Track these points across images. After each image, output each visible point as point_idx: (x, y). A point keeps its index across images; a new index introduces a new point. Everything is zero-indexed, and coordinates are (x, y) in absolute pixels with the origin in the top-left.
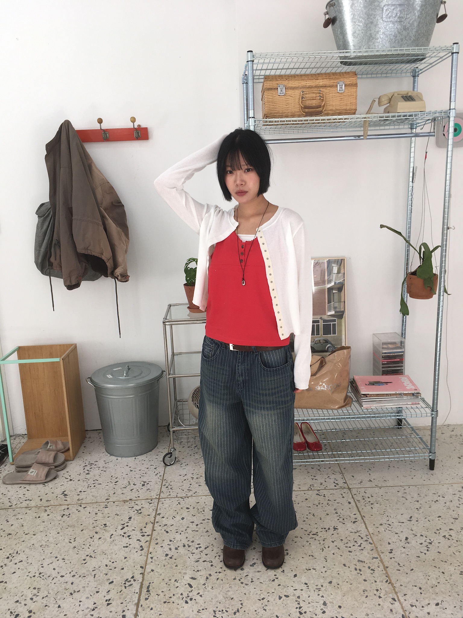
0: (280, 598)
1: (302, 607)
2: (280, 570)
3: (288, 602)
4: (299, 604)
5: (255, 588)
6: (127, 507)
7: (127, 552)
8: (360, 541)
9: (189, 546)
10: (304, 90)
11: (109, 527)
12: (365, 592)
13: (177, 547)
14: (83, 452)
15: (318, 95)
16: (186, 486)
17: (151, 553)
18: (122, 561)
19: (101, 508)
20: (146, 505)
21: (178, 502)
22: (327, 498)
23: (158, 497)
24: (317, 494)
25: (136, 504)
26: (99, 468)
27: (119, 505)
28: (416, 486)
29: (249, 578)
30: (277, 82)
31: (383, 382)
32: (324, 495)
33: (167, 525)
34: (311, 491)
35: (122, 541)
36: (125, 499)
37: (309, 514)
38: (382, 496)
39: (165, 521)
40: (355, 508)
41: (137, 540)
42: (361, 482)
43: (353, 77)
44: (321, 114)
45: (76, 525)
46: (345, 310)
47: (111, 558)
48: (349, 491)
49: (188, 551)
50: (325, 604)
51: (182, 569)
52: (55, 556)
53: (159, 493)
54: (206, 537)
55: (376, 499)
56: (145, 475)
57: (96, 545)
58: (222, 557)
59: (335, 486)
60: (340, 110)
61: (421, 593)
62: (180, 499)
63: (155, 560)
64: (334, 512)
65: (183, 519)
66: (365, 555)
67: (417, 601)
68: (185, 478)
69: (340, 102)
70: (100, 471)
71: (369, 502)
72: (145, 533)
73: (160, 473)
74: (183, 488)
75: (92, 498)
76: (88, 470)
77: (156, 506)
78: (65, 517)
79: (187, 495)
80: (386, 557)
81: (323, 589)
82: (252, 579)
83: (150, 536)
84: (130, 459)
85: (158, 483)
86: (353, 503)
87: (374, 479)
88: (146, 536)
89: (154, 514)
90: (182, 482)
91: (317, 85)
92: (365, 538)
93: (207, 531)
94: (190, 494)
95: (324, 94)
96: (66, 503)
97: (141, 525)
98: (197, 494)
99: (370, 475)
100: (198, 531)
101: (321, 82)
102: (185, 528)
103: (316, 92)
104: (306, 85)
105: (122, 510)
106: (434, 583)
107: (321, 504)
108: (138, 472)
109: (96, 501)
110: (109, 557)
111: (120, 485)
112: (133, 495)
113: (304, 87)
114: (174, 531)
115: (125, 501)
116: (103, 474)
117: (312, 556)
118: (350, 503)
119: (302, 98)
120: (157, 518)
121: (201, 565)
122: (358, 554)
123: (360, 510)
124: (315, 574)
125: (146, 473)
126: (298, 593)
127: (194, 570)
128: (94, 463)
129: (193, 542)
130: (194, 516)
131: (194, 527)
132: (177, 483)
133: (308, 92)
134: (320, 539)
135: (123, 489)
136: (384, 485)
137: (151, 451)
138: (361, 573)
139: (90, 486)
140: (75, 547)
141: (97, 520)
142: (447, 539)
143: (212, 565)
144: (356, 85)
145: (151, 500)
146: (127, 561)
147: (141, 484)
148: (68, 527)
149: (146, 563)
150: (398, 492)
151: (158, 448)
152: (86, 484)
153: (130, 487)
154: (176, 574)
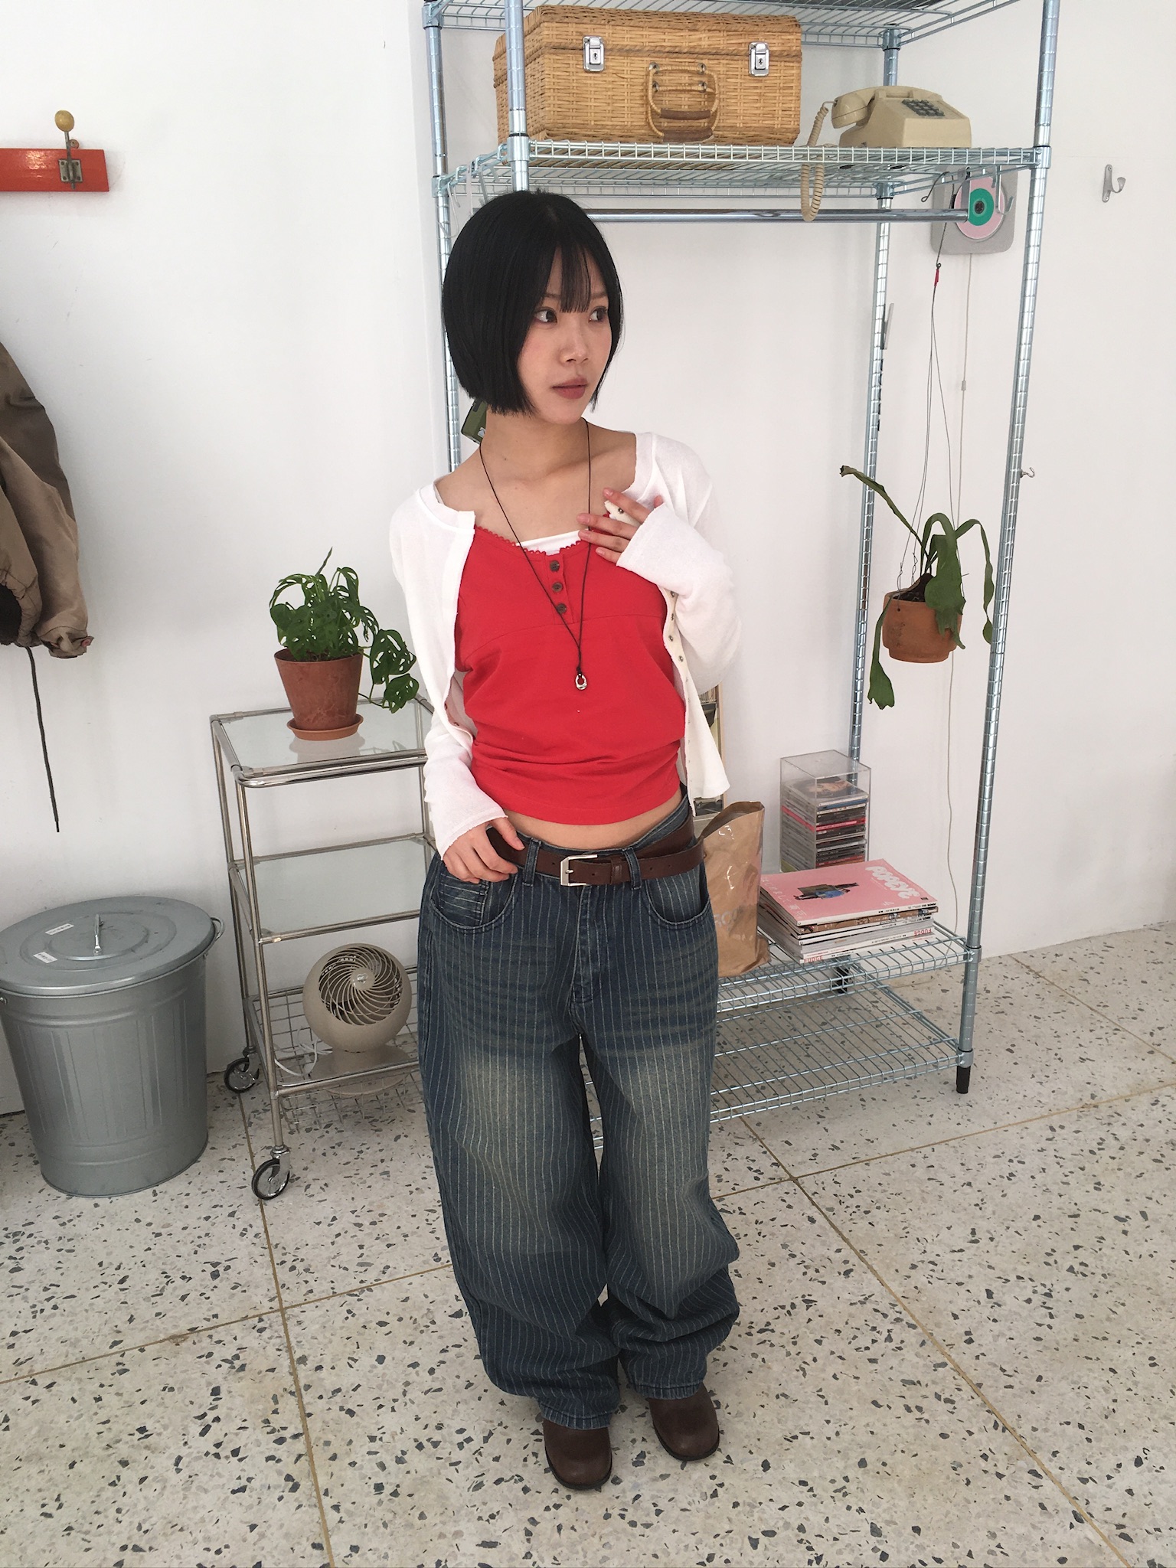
0: (754, 1543)
1: (822, 1556)
2: (718, 1458)
3: (781, 1549)
4: (810, 1549)
5: (674, 1531)
6: (190, 1358)
7: (250, 1507)
8: (884, 1326)
9: (436, 1444)
10: (658, 61)
11: (159, 1434)
12: (959, 1468)
13: (400, 1455)
15: (696, 79)
16: (349, 1254)
17: (326, 1493)
18: (244, 1540)
19: (106, 1375)
20: (251, 1340)
21: (345, 1307)
22: (753, 1218)
23: (276, 1304)
25: (219, 1342)
26: (46, 1242)
27: (164, 1355)
28: (946, 1142)
29: (646, 1502)
30: (582, 28)
31: (834, 884)
32: (740, 1209)
33: (339, 1390)
35: (218, 1474)
36: (174, 1332)
38: (880, 1184)
39: (328, 1380)
40: (833, 1234)
41: (269, 1459)
42: (815, 1155)
43: (791, 33)
44: (708, 137)
45: (43, 1450)
48: (796, 1187)
49: (438, 1458)
50: (875, 1531)
51: (444, 1523)
53: (273, 1293)
54: (474, 1404)
55: (870, 1197)
56: (206, 1240)
57: (140, 1507)
58: (543, 1456)
59: (757, 1179)
60: (755, 129)
61: (1089, 1440)
62: (348, 1298)
63: (350, 1514)
64: (785, 1253)
65: (381, 1359)
66: (912, 1363)
67: (1089, 1463)
68: (337, 1228)
69: (758, 105)
70: (53, 1252)
71: (858, 1207)
72: (282, 1432)
73: (251, 1226)
74: (343, 1260)
75: (63, 1349)
76: (11, 1258)
77: (282, 1334)
79: (362, 1282)
80: (963, 1355)
81: (851, 1487)
82: (655, 1505)
83: (302, 1438)
84: (136, 1197)
85: (259, 1259)
86: (820, 1219)
87: (842, 1142)
88: (289, 1440)
89: (288, 1362)
90: (333, 1243)
91: (694, 47)
92: (893, 1316)
93: (469, 1385)
94: (370, 1277)
95: (713, 76)
97: (261, 1407)
98: (391, 1275)
100: (440, 1390)
101: (704, 40)
102: (400, 1388)
103: (693, 69)
104: (664, 44)
105: (178, 1371)
106: (1105, 1404)
108: (180, 1235)
109: (80, 1356)
110: (200, 1537)
111: (138, 1288)
112: (195, 1314)
113: (657, 51)
114: (370, 1406)
115: (177, 1339)
116: (68, 1260)
117: (784, 1395)
118: (812, 1220)
119: (655, 83)
120: (301, 1375)
121: (494, 1498)
122: (894, 1362)
123: (845, 1234)
124: (814, 1447)
125: (207, 1235)
126: (794, 1516)
127: (480, 1518)
128: (22, 1229)
129: (439, 1427)
130: (412, 1343)
131: (424, 1380)
132: (317, 1251)
133: (669, 68)
134: (783, 1341)
135: (154, 1300)
136: (872, 1154)
137: (195, 1160)
138: (926, 1416)
139: (38, 1308)
140: (70, 1529)
141: (108, 1422)
142: (1080, 1276)
143: (526, 1490)
144: (798, 56)
145: (261, 1320)
146: (262, 1536)
147: (207, 1273)
148: (17, 1464)
149: (326, 1531)
150: (913, 1166)
151: (213, 1148)
152: (22, 1305)
153: (175, 1289)
154: (431, 1544)
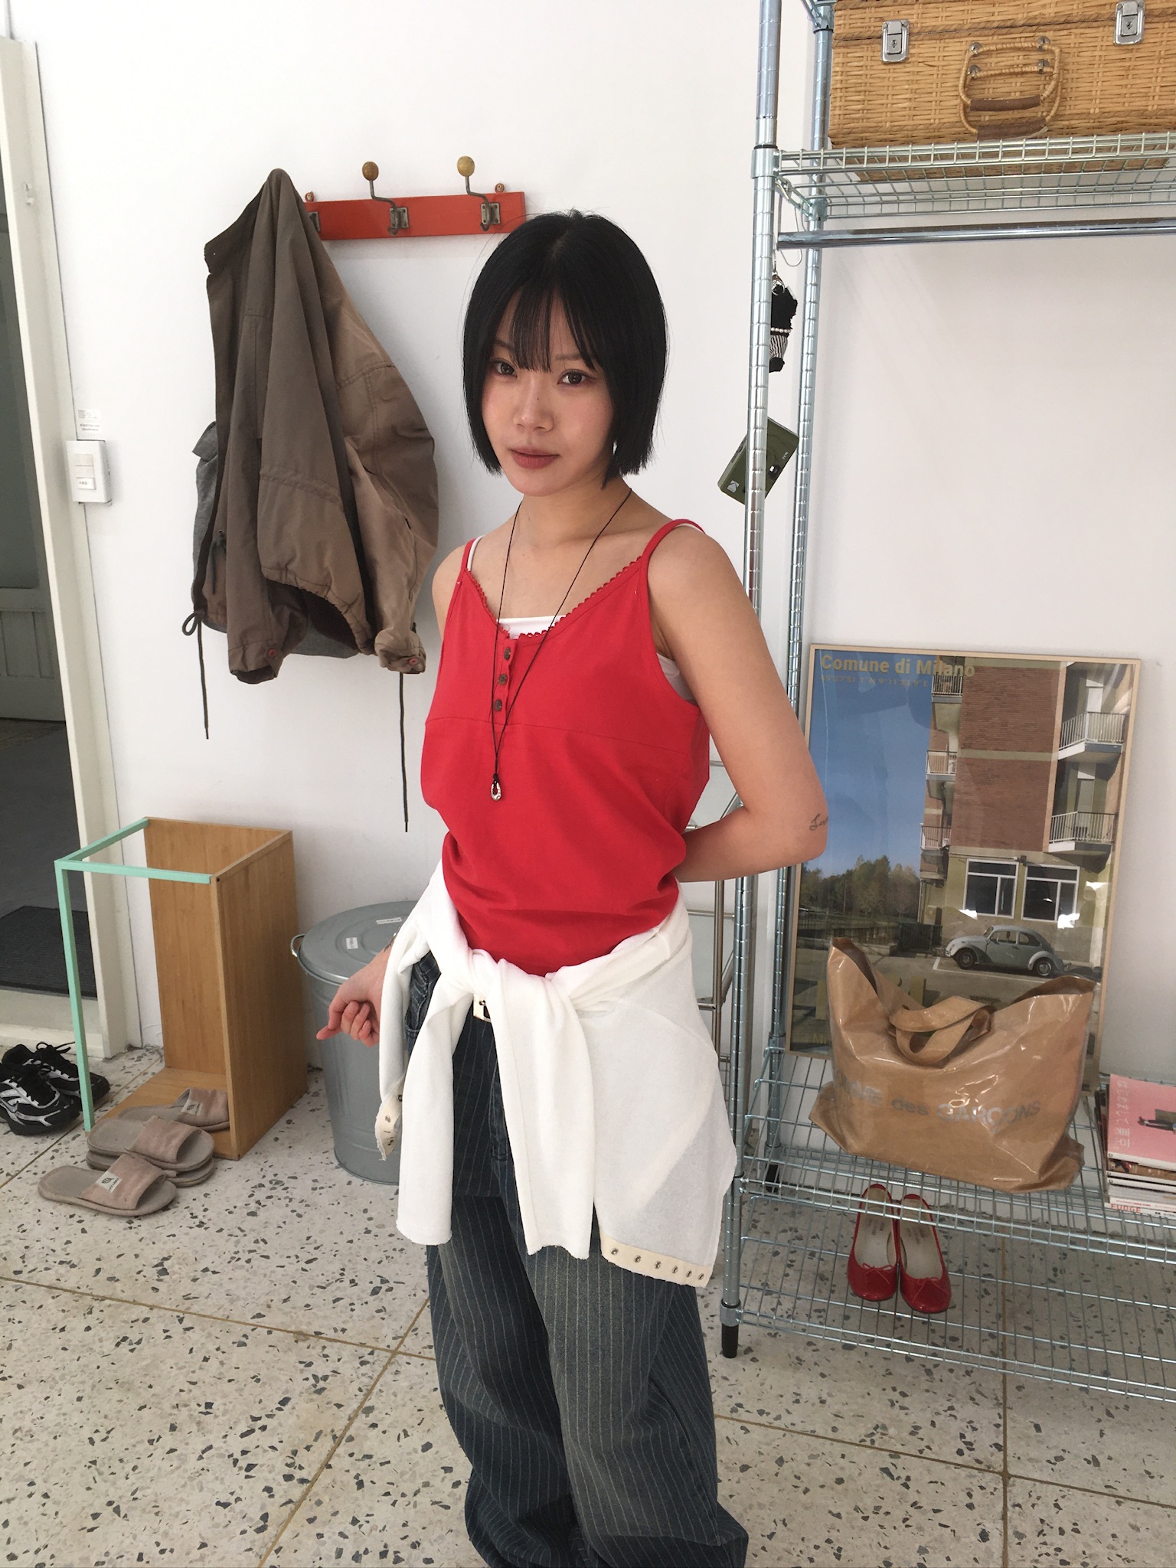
6: (293, 1358)
7: (217, 1526)
9: (397, 1561)
10: (981, 41)
11: (216, 1417)
13: (361, 1552)
14: (276, 1139)
15: (1033, 57)
17: (278, 1550)
18: (187, 1554)
19: (226, 1342)
20: (348, 1368)
22: (912, 1496)
23: (394, 1344)
24: (885, 1470)
25: (325, 1356)
26: (291, 1200)
27: (280, 1346)
30: (882, 12)
32: (908, 1478)
33: (371, 1457)
34: (869, 1451)
35: (222, 1480)
36: (304, 1328)
37: (824, 1545)
38: (1114, 1536)
39: (371, 1442)
41: (265, 1489)
42: (1059, 1459)
44: (1039, 130)
45: (137, 1384)
46: (1114, 842)
47: (166, 1534)
48: (1001, 1486)
52: (32, 1477)
53: (402, 1333)
56: (396, 1255)
57: (151, 1474)
59: (960, 1452)
60: (1116, 114)
65: (427, 1447)
69: (1123, 82)
70: (289, 1209)
71: (1059, 1550)
72: (297, 1470)
76: (258, 1202)
77: (375, 1377)
78: (125, 1347)
83: (306, 1486)
85: (420, 1294)
86: (995, 1542)
87: (1110, 1458)
88: (295, 1481)
89: (355, 1406)
91: (1035, 18)
95: (1057, 51)
96: (152, 1298)
97: (302, 1436)
99: (1102, 1434)
100: (447, 1507)
101: (1049, 6)
102: (417, 1485)
103: (1027, 45)
104: (992, 18)
105: (276, 1366)
107: (882, 1511)
109: (227, 1314)
110: (163, 1529)
111: (314, 1274)
112: (324, 1319)
113: (985, 29)
114: (381, 1487)
115: (300, 1336)
116: (291, 1223)
118: (984, 1536)
119: (973, 68)
120: (355, 1424)
128: (285, 1180)
129: (415, 1545)
131: (444, 1488)
133: (993, 48)
135: (315, 1290)
136: (1138, 1492)
140: (95, 1462)
141: (195, 1383)
145: (372, 1353)
146: (202, 1558)
147: (372, 1286)
148: (112, 1384)
152: (230, 1247)
153: (338, 1289)
